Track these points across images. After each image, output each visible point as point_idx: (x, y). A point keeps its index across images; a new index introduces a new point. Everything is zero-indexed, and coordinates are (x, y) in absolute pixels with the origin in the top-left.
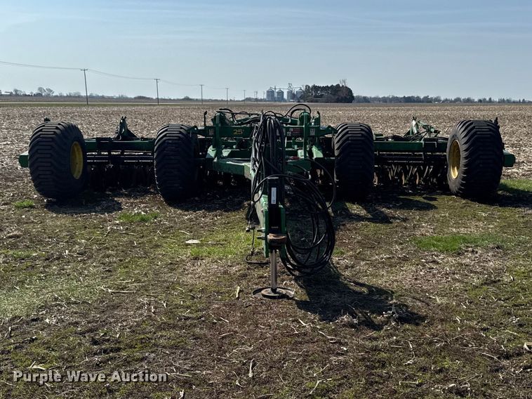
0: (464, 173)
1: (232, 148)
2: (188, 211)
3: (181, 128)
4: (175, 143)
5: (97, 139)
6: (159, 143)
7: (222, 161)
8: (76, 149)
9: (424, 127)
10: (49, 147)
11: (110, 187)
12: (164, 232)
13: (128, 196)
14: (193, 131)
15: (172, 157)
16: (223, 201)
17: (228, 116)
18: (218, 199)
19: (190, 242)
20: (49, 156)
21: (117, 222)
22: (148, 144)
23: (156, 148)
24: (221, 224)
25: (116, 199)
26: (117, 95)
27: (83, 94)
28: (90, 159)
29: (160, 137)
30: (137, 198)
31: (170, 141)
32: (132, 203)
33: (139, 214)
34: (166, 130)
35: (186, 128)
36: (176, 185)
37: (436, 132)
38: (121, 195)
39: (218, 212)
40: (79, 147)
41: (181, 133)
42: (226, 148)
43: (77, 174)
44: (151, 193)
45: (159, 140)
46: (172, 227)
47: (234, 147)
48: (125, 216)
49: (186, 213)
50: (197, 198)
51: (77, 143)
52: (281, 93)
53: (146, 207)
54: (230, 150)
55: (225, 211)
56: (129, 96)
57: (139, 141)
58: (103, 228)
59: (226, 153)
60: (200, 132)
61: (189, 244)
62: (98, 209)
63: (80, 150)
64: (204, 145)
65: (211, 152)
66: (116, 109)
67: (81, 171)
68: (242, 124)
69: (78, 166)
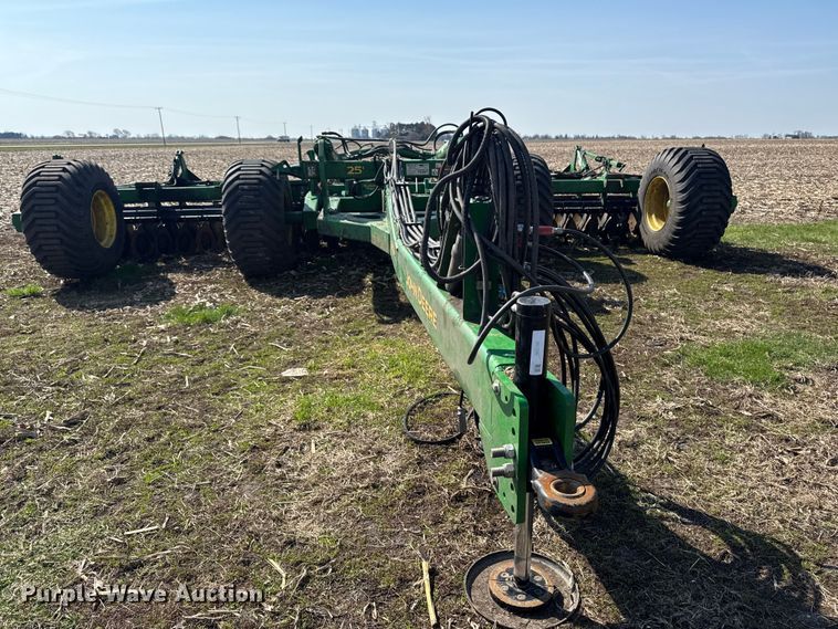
0: (678, 224)
1: (340, 195)
2: (280, 295)
3: (263, 166)
4: (255, 190)
5: (137, 184)
6: (229, 189)
7: (332, 218)
8: (102, 201)
9: (599, 159)
10: (53, 201)
11: (164, 255)
12: (242, 346)
13: (188, 270)
14: (280, 169)
15: (252, 212)
16: (333, 276)
17: (336, 143)
18: (325, 272)
19: (289, 373)
20: (53, 215)
21: (162, 327)
22: (213, 191)
23: (224, 197)
24: (338, 323)
25: (170, 276)
26: (197, 136)
27: (161, 135)
28: (127, 215)
29: (228, 181)
30: (201, 274)
31: (246, 187)
32: (193, 283)
33: (202, 306)
34: (239, 169)
35: (270, 166)
36: (260, 255)
37: (619, 165)
38: (178, 269)
39: (329, 299)
40: (108, 198)
41: (261, 173)
42: (331, 195)
43: (108, 239)
44: (224, 264)
45: (228, 186)
46: (256, 334)
47: (343, 193)
48: (178, 312)
49: (278, 301)
50: (293, 272)
51: (103, 193)
52: (366, 131)
53: (213, 291)
54: (338, 199)
55: (340, 296)
56: (210, 136)
57: (204, 186)
58: (135, 341)
59: (334, 203)
60: (293, 171)
61: (288, 380)
62: (137, 298)
63: (111, 203)
64: (298, 191)
65: (310, 201)
66: (195, 149)
67: (114, 233)
68: (361, 156)
69: (108, 227)
